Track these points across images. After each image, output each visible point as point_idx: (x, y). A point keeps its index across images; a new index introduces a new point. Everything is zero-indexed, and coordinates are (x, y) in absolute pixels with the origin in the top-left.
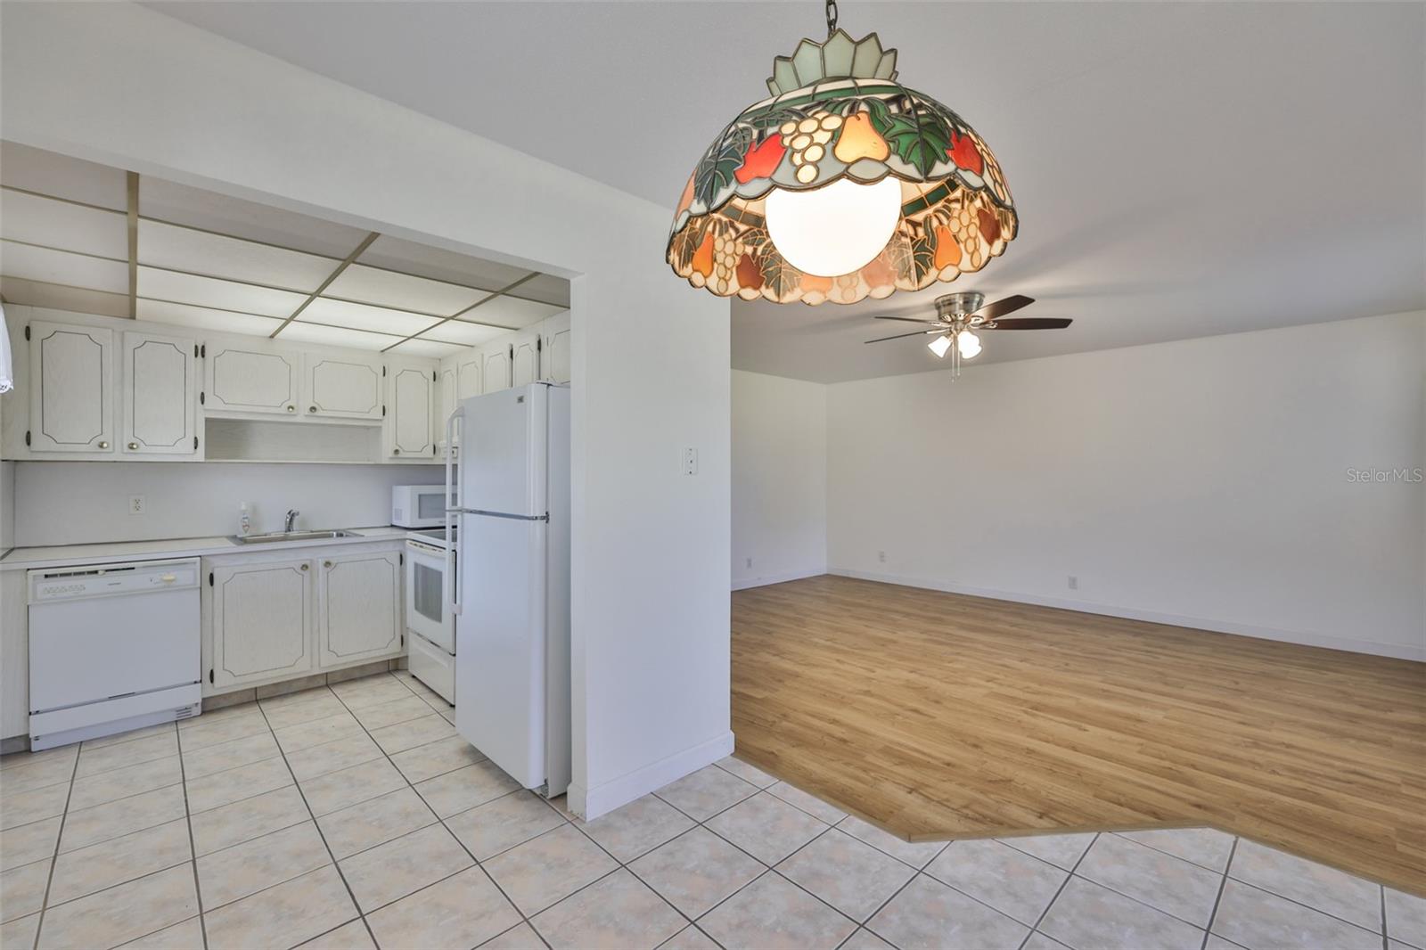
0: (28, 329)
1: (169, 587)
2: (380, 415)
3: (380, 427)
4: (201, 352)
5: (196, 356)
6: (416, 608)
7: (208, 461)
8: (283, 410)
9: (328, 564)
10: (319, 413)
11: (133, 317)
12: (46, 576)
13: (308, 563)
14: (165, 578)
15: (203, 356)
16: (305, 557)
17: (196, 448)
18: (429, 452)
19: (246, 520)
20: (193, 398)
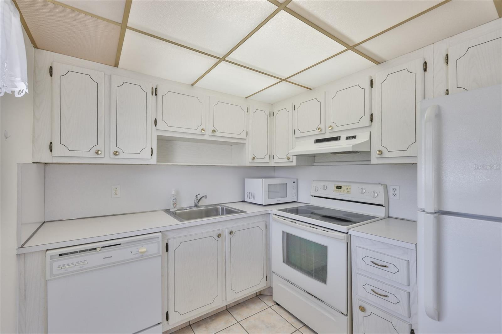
0: (51, 68)
1: (143, 257)
2: (245, 137)
3: (245, 143)
4: (155, 92)
5: (152, 94)
6: (284, 262)
7: (159, 164)
8: (198, 132)
9: (231, 233)
10: (217, 134)
11: (116, 65)
12: (60, 255)
13: (220, 232)
14: (141, 250)
15: (156, 95)
16: (218, 228)
17: (152, 155)
18: (267, 159)
19: (174, 200)
20: (151, 122)
